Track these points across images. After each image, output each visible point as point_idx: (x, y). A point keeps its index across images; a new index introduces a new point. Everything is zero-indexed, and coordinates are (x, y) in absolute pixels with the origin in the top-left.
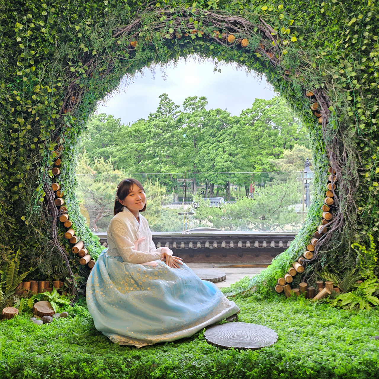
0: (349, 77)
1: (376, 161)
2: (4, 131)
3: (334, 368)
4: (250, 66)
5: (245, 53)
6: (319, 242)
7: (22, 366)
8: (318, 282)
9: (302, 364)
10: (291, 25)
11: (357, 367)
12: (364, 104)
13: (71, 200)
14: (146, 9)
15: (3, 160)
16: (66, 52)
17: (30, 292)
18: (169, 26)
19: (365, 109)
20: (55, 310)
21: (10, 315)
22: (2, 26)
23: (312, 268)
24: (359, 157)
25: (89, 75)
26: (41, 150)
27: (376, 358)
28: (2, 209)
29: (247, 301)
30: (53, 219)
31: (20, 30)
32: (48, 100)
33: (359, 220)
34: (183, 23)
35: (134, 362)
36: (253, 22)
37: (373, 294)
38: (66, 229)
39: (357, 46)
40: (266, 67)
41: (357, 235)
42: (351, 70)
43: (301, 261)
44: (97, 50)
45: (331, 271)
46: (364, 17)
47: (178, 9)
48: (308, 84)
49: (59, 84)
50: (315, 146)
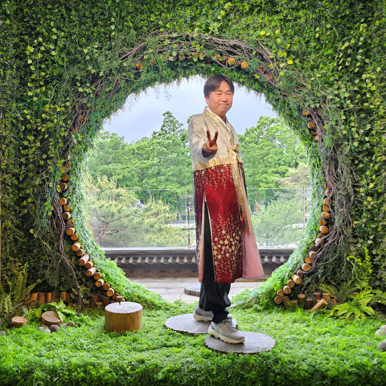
0: (342, 97)
1: (370, 177)
2: (15, 148)
3: (327, 370)
4: (249, 87)
5: (245, 74)
6: (316, 254)
7: (32, 369)
8: (316, 294)
9: (297, 367)
10: (288, 48)
11: (348, 369)
12: (358, 123)
13: (77, 215)
14: (151, 33)
15: (13, 175)
16: (75, 74)
17: (37, 303)
18: (172, 49)
19: (359, 128)
20: (62, 320)
21: (19, 324)
22: (14, 49)
23: (310, 280)
24: (354, 173)
25: (96, 95)
26: (50, 166)
27: (366, 362)
28: (11, 223)
29: (248, 312)
30: (61, 233)
31: (31, 53)
32: (57, 118)
33: (355, 233)
34: (185, 47)
35: (138, 365)
36: (252, 46)
37: (368, 305)
38: (73, 242)
39: (350, 68)
40: (265, 87)
41: (352, 248)
42: (345, 91)
43: (299, 273)
44: (104, 72)
45: (328, 283)
46: (357, 41)
47: (181, 34)
48: (304, 104)
49: (68, 104)
50: (312, 163)
